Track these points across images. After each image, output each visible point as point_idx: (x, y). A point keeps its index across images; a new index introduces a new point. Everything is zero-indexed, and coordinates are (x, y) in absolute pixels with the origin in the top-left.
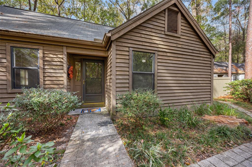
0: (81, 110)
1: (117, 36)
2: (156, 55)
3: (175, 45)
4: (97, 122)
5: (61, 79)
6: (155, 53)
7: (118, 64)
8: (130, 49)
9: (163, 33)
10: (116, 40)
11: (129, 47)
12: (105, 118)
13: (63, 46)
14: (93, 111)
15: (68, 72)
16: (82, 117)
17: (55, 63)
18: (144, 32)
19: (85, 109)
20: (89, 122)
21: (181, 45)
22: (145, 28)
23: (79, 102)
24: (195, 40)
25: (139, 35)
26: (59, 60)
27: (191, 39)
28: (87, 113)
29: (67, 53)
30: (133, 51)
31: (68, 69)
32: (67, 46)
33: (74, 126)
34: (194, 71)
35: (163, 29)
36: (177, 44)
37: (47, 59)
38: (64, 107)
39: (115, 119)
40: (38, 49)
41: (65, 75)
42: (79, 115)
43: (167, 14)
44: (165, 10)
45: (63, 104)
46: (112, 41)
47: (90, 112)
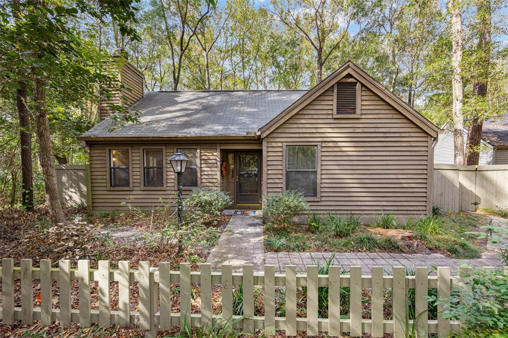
0: (234, 211)
1: (268, 132)
2: (319, 147)
3: (351, 130)
4: (247, 223)
5: (215, 177)
6: (317, 145)
7: (269, 162)
8: (284, 144)
9: (330, 117)
10: (267, 137)
11: (282, 142)
12: (257, 220)
13: (217, 143)
14: (247, 214)
15: (221, 170)
16: (234, 218)
17: (210, 161)
18: (303, 121)
19: (238, 210)
20: (240, 223)
21: (362, 129)
22: (303, 115)
23: (231, 201)
24: (390, 116)
25: (295, 126)
26: (214, 157)
27: (382, 116)
28: (239, 214)
29: (221, 149)
30: (287, 145)
31: (221, 165)
32: (220, 143)
33: (227, 224)
34: (387, 165)
35: (330, 112)
36: (354, 129)
37: (204, 157)
38: (220, 204)
39: (266, 222)
40: (196, 149)
41: (219, 173)
42: (231, 215)
43: (335, 90)
44: (333, 86)
45: (219, 202)
46: (262, 139)
47: (243, 214)
